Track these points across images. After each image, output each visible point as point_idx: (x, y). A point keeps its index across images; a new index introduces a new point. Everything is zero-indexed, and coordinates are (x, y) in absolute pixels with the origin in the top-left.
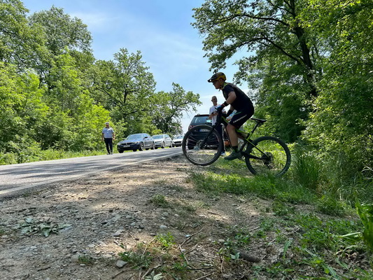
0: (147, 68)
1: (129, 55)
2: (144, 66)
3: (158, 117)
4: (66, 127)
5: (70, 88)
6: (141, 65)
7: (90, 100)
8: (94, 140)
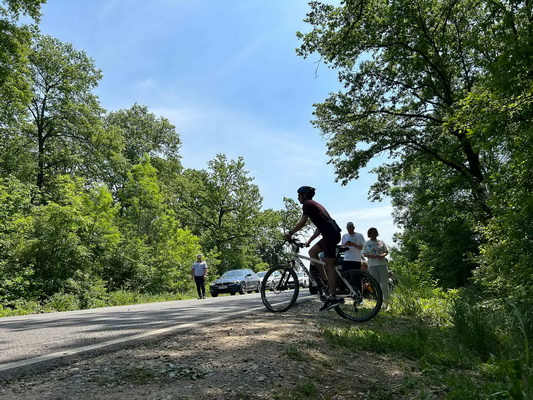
0: (250, 179)
1: (228, 163)
2: (247, 177)
3: (264, 245)
4: (142, 258)
5: (150, 207)
6: (243, 175)
7: (176, 222)
8: (176, 279)
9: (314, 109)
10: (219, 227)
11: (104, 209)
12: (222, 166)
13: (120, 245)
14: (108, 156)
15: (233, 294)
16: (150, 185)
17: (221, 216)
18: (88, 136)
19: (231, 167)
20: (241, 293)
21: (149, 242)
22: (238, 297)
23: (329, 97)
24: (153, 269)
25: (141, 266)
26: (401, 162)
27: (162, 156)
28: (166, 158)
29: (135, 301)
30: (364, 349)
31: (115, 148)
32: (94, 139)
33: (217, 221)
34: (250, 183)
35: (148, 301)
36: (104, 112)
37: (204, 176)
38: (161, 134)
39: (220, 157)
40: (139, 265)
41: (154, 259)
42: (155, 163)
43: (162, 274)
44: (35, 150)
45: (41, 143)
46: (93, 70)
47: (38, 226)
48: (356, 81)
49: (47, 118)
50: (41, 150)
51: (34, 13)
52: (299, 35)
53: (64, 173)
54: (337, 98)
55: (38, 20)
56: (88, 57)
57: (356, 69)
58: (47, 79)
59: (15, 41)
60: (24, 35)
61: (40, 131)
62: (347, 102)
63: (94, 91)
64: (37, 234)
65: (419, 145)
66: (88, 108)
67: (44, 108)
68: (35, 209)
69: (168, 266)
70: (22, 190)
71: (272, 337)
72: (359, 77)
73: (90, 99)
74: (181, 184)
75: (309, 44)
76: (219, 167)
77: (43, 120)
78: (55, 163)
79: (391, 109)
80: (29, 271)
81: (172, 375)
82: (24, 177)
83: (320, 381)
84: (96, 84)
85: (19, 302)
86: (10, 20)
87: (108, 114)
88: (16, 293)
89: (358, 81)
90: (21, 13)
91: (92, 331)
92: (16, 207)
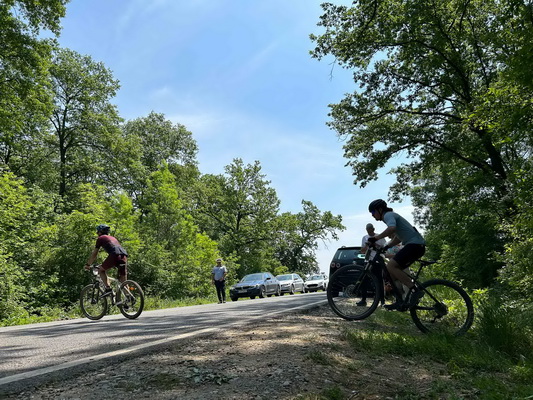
0: (267, 183)
1: (244, 167)
2: (264, 180)
3: (282, 248)
4: (162, 264)
5: (169, 213)
6: (259, 179)
7: (194, 228)
8: (197, 283)
9: (330, 110)
10: (237, 231)
11: (125, 215)
12: (239, 170)
13: (140, 251)
14: (127, 164)
15: (253, 298)
16: (169, 190)
17: (239, 220)
18: (108, 145)
19: (248, 171)
20: (261, 297)
21: (168, 248)
22: (257, 301)
23: (344, 98)
24: (173, 274)
25: (161, 272)
26: (420, 161)
27: (180, 162)
28: (183, 164)
29: (157, 307)
30: (390, 352)
31: (134, 156)
32: (113, 147)
33: (235, 225)
34: (266, 187)
35: (169, 307)
36: (123, 121)
37: (221, 181)
38: (179, 141)
39: (236, 161)
40: (159, 270)
41: (173, 264)
42: (173, 169)
43: (182, 279)
44: (57, 160)
45: (63, 154)
46: (111, 81)
47: (61, 233)
48: (372, 80)
49: (68, 129)
50: (63, 160)
51: (54, 27)
52: (313, 38)
53: (85, 182)
54: (353, 99)
55: (58, 34)
56: (106, 68)
57: (371, 69)
58: (67, 91)
59: (36, 55)
60: (44, 49)
61: (62, 142)
62: (363, 102)
63: (112, 101)
64: (60, 243)
65: (438, 143)
66: (107, 117)
67: (65, 120)
68: (58, 217)
69: (188, 271)
70: (46, 199)
71: (295, 341)
72: (374, 76)
73: (109, 109)
74: (199, 190)
75: (323, 47)
76: (235, 171)
77: (64, 131)
78: (77, 172)
79: (408, 108)
80: (54, 279)
81: (197, 380)
82: (47, 187)
83: (346, 385)
84: (114, 94)
85: (44, 309)
86: (31, 35)
87: (126, 122)
88: (41, 300)
89: (374, 81)
90: (41, 28)
91: (116, 336)
92: (40, 216)
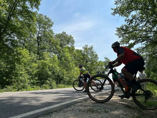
0: (95, 52)
6: (92, 51)
14: (56, 46)
24: (68, 78)
28: (71, 46)
29: (65, 87)
31: (58, 44)
32: (52, 42)
33: (85, 64)
36: (54, 34)
37: (81, 51)
38: (70, 40)
39: (86, 46)
40: (64, 77)
46: (51, 22)
49: (40, 36)
50: (38, 45)
52: (112, 9)
54: (124, 26)
55: (38, 10)
61: (38, 40)
62: (127, 28)
66: (50, 33)
69: (72, 77)
70: (34, 56)
74: (75, 54)
76: (86, 49)
78: (42, 49)
80: (37, 78)
84: (52, 26)
